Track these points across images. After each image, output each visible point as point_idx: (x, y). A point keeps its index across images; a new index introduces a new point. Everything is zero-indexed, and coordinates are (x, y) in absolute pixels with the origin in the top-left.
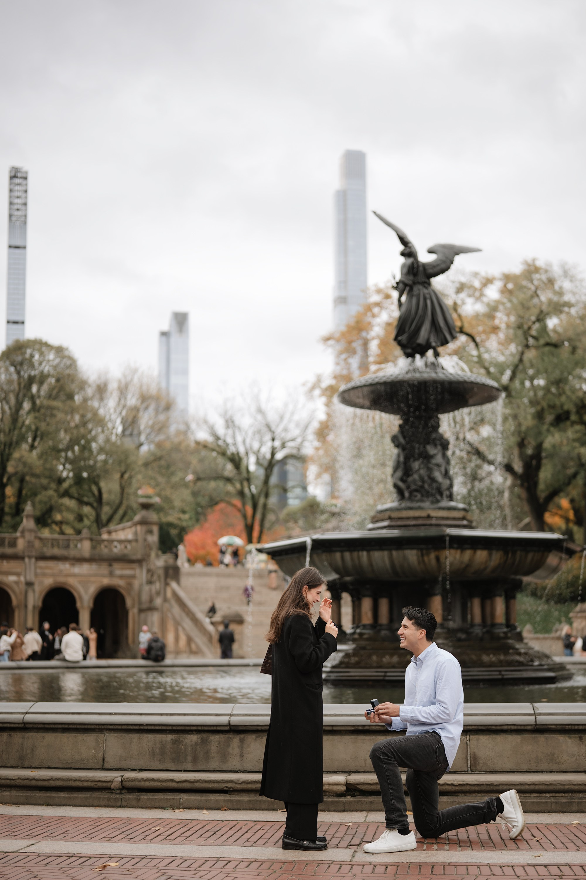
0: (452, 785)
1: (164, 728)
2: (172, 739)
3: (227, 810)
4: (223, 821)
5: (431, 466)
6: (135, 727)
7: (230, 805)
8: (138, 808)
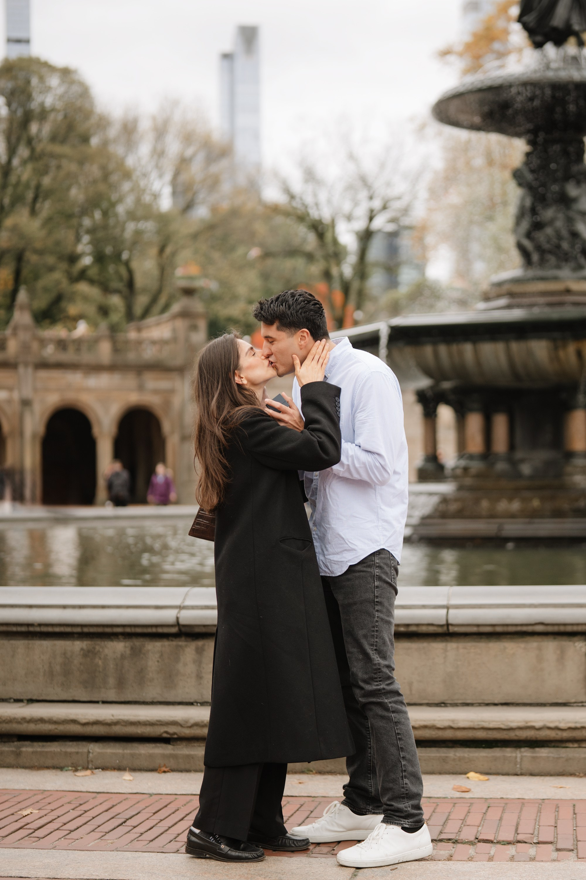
0: (557, 728)
1: (68, 630)
2: (82, 649)
3: (168, 772)
4: (151, 795)
5: (571, 214)
6: (20, 629)
7: (172, 763)
8: (17, 767)
